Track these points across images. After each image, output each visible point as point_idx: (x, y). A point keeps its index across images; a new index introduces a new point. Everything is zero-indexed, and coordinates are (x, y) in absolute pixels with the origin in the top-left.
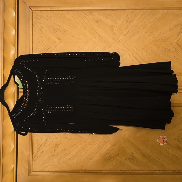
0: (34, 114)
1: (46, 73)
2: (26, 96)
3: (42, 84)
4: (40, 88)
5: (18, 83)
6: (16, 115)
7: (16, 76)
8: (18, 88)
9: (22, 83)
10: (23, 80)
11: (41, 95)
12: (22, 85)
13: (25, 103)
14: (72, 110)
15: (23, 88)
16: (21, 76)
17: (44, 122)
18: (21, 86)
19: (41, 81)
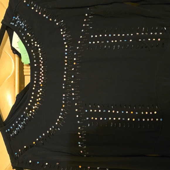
0: (56, 127)
1: (86, 23)
2: (38, 81)
3: (77, 51)
4: (70, 61)
5: (18, 50)
6: (14, 129)
7: (15, 35)
8: (21, 65)
9: (28, 49)
10: (29, 42)
11: (72, 79)
12: (28, 57)
13: (34, 101)
14: (155, 120)
15: (31, 64)
16: (25, 33)
17: (81, 149)
18: (26, 59)
19: (72, 43)
